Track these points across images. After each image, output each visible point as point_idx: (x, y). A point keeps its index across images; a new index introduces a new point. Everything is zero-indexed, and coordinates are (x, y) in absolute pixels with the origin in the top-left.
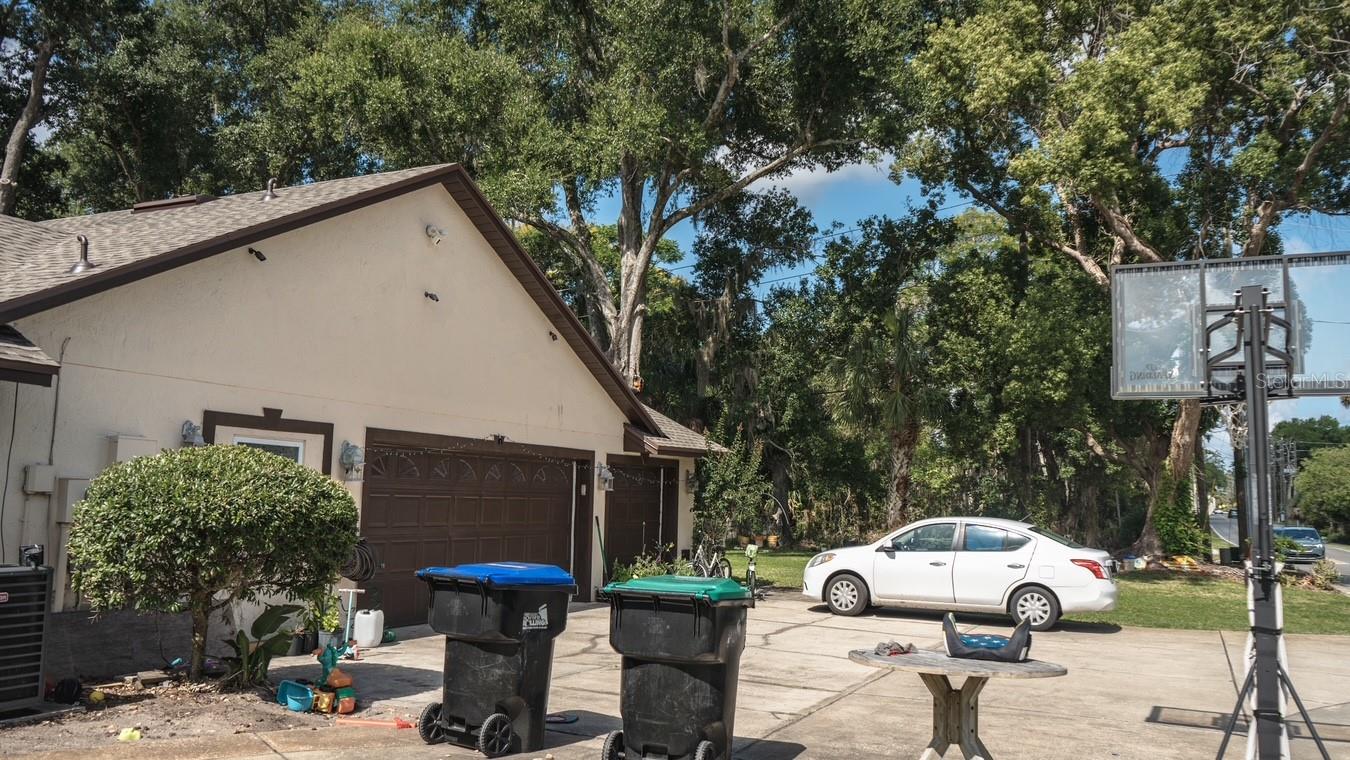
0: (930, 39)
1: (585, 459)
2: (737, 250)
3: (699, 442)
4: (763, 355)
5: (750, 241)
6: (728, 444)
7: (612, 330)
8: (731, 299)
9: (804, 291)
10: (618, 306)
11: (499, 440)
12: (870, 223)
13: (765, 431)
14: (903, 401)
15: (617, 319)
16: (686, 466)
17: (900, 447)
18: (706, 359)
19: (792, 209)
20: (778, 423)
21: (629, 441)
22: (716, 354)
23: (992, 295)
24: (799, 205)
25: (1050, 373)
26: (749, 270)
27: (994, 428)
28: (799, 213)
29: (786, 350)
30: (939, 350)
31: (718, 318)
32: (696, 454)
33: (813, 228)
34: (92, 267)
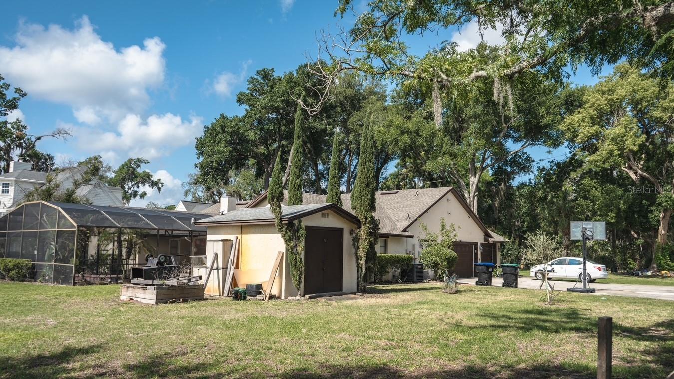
1: (476, 244)
2: (506, 170)
3: (501, 239)
4: (517, 205)
5: (510, 166)
6: (509, 240)
7: (468, 201)
8: (505, 186)
9: (530, 182)
10: (469, 193)
11: (461, 241)
12: (552, 161)
13: (518, 230)
14: (566, 221)
15: (469, 198)
16: (498, 245)
18: (496, 205)
19: (525, 155)
20: (522, 227)
21: (485, 240)
22: (500, 204)
23: (594, 187)
24: (528, 154)
25: (609, 214)
26: (510, 176)
28: (528, 156)
29: (525, 203)
30: (577, 204)
31: (500, 192)
32: (502, 243)
33: (533, 161)
34: (410, 218)
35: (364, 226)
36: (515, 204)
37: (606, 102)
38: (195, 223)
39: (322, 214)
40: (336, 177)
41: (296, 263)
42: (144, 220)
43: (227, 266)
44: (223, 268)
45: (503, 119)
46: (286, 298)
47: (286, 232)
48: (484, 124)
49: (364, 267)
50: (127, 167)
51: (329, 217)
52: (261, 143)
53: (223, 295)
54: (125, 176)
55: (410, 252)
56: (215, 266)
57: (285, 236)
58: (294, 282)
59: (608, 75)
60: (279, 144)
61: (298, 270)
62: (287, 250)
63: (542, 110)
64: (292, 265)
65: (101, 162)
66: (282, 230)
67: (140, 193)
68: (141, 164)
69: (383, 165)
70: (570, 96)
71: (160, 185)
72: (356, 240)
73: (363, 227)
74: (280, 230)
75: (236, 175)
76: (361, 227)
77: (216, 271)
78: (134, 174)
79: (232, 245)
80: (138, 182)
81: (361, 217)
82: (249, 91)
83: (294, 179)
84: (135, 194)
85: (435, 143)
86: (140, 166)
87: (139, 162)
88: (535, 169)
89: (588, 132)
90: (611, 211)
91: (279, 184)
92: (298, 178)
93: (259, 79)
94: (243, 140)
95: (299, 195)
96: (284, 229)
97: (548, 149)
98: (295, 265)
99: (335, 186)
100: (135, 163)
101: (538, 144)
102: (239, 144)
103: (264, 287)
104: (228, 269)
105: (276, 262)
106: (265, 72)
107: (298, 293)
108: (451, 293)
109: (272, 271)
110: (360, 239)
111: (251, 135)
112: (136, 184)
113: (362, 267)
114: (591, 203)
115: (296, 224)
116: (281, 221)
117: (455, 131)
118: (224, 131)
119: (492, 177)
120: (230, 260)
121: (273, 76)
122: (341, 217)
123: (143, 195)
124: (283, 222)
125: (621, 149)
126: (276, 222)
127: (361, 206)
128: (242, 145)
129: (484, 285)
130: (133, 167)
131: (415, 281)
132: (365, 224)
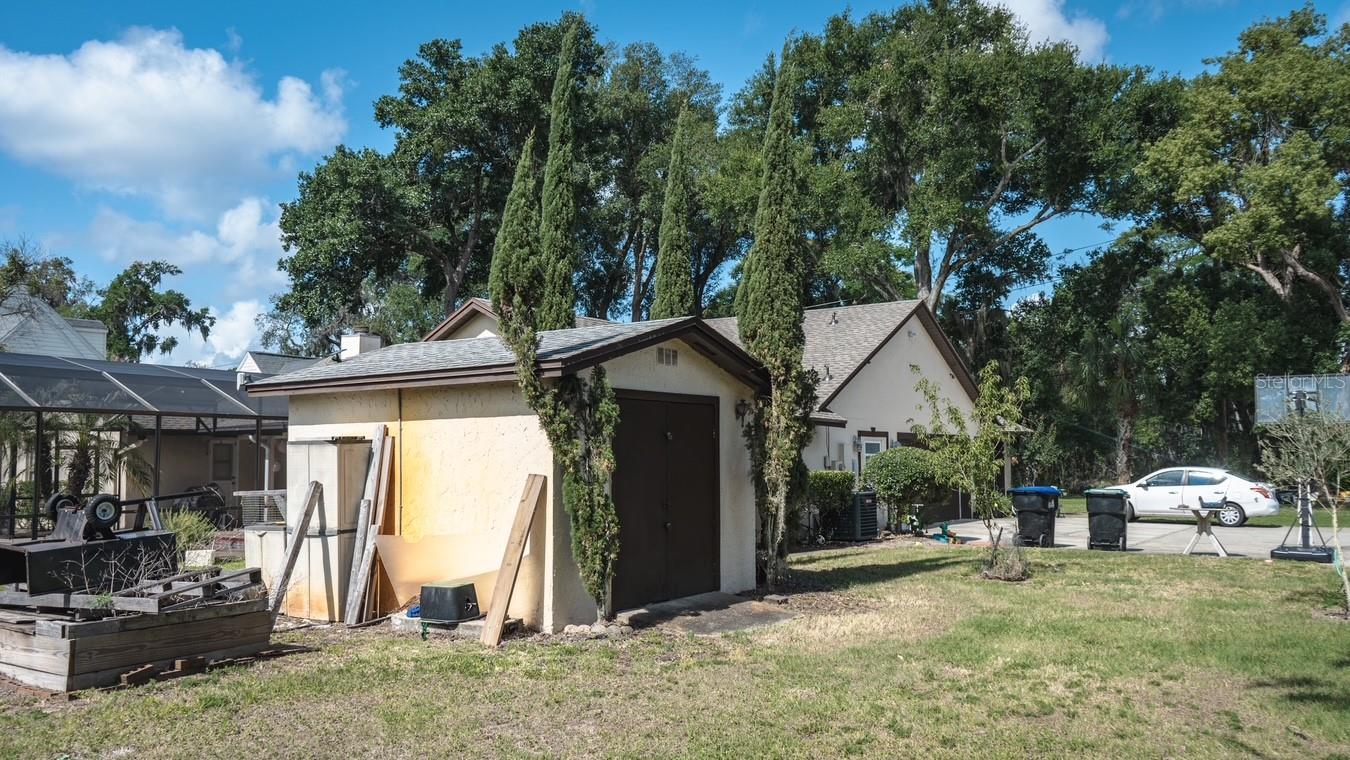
0: (1146, 153)
2: (989, 273)
4: (1014, 351)
5: (1000, 265)
8: (986, 311)
9: (1043, 301)
12: (1096, 253)
14: (1128, 385)
17: (1124, 417)
18: (968, 355)
19: (1032, 241)
22: (976, 349)
23: (1194, 306)
24: (1038, 238)
26: (1000, 287)
27: (1198, 402)
28: (1038, 244)
29: (1032, 347)
30: (1152, 347)
31: (977, 325)
33: (1049, 255)
34: (831, 378)
35: (778, 387)
36: (1010, 350)
37: (1243, 105)
38: (247, 387)
39: (660, 351)
40: (680, 247)
41: (593, 511)
42: (120, 389)
43: (356, 522)
44: (340, 532)
45: (1003, 151)
46: (558, 630)
47: (555, 408)
48: (959, 164)
49: (782, 513)
50: (130, 283)
51: (680, 359)
52: (437, 219)
53: (342, 620)
54: (125, 303)
55: (833, 462)
56: (315, 522)
57: (552, 422)
58: (584, 578)
59: (1226, 56)
60: (478, 220)
61: (600, 537)
62: (560, 469)
63: (1093, 130)
64: (576, 519)
65: (70, 273)
66: (541, 401)
67: (161, 341)
68: (162, 276)
69: (710, 268)
70: (1152, 98)
71: (207, 323)
72: (757, 434)
73: (776, 394)
74: (536, 403)
75: (379, 295)
76: (770, 393)
77: (319, 540)
78: (147, 298)
79: (370, 455)
80: (157, 317)
81: (771, 362)
82: (402, 94)
83: (553, 258)
84: (150, 344)
85: (841, 211)
86: (159, 280)
87: (157, 270)
88: (1054, 272)
89: (1204, 177)
90: (1244, 359)
91: (529, 244)
92: (564, 258)
93: (427, 65)
94: (392, 206)
95: (565, 306)
96: (548, 398)
97: (1104, 221)
98: (590, 520)
99: (678, 276)
100: (148, 273)
101: (1077, 210)
102: (383, 216)
103: (484, 597)
104: (359, 535)
105: (520, 510)
106: (439, 48)
107: (600, 613)
108: (1009, 580)
109: (510, 542)
110: (767, 430)
111: (413, 197)
112: (150, 320)
113: (775, 517)
114: (1185, 343)
115: (587, 380)
116: (539, 372)
117: (883, 185)
118: (345, 185)
119: (959, 291)
120: (363, 504)
121: (459, 57)
122: (710, 363)
123: (168, 346)
124: (547, 375)
125: (1287, 214)
126: (522, 375)
127: (773, 329)
128: (390, 220)
129: (1037, 544)
130: (143, 283)
131: (859, 537)
132: (785, 382)
